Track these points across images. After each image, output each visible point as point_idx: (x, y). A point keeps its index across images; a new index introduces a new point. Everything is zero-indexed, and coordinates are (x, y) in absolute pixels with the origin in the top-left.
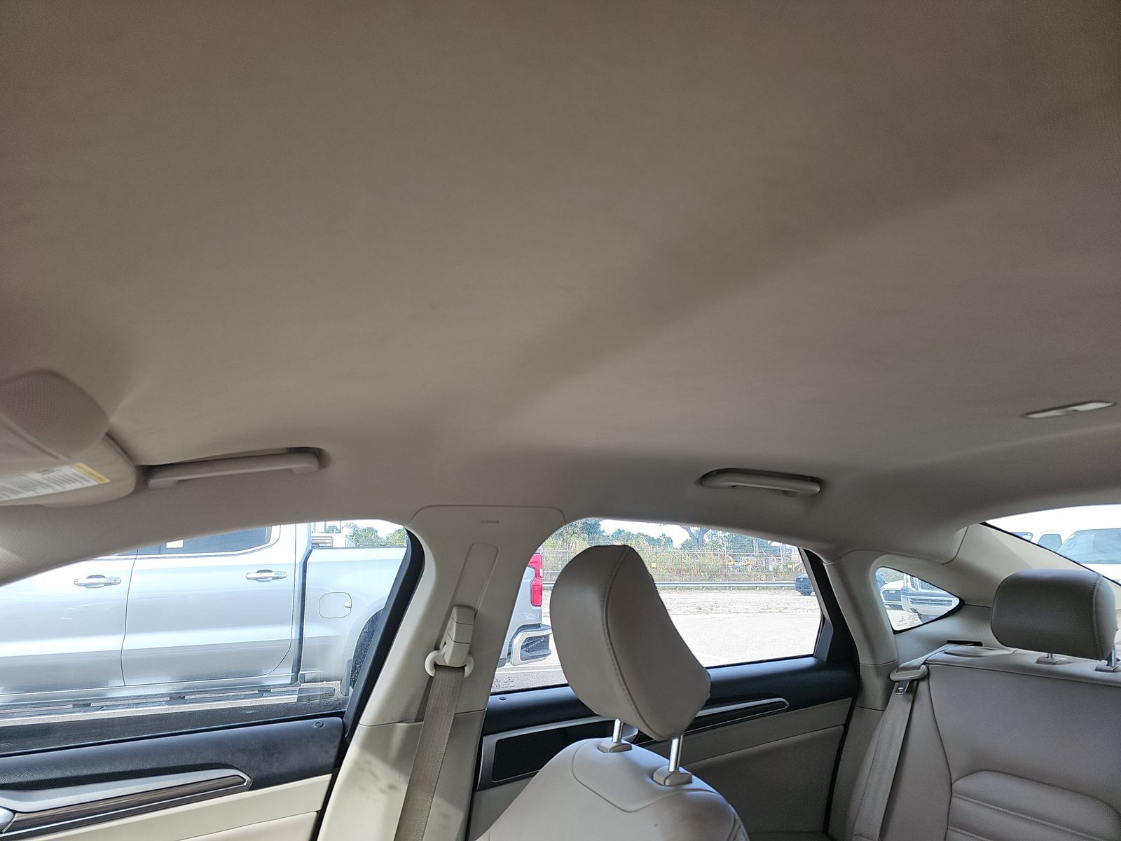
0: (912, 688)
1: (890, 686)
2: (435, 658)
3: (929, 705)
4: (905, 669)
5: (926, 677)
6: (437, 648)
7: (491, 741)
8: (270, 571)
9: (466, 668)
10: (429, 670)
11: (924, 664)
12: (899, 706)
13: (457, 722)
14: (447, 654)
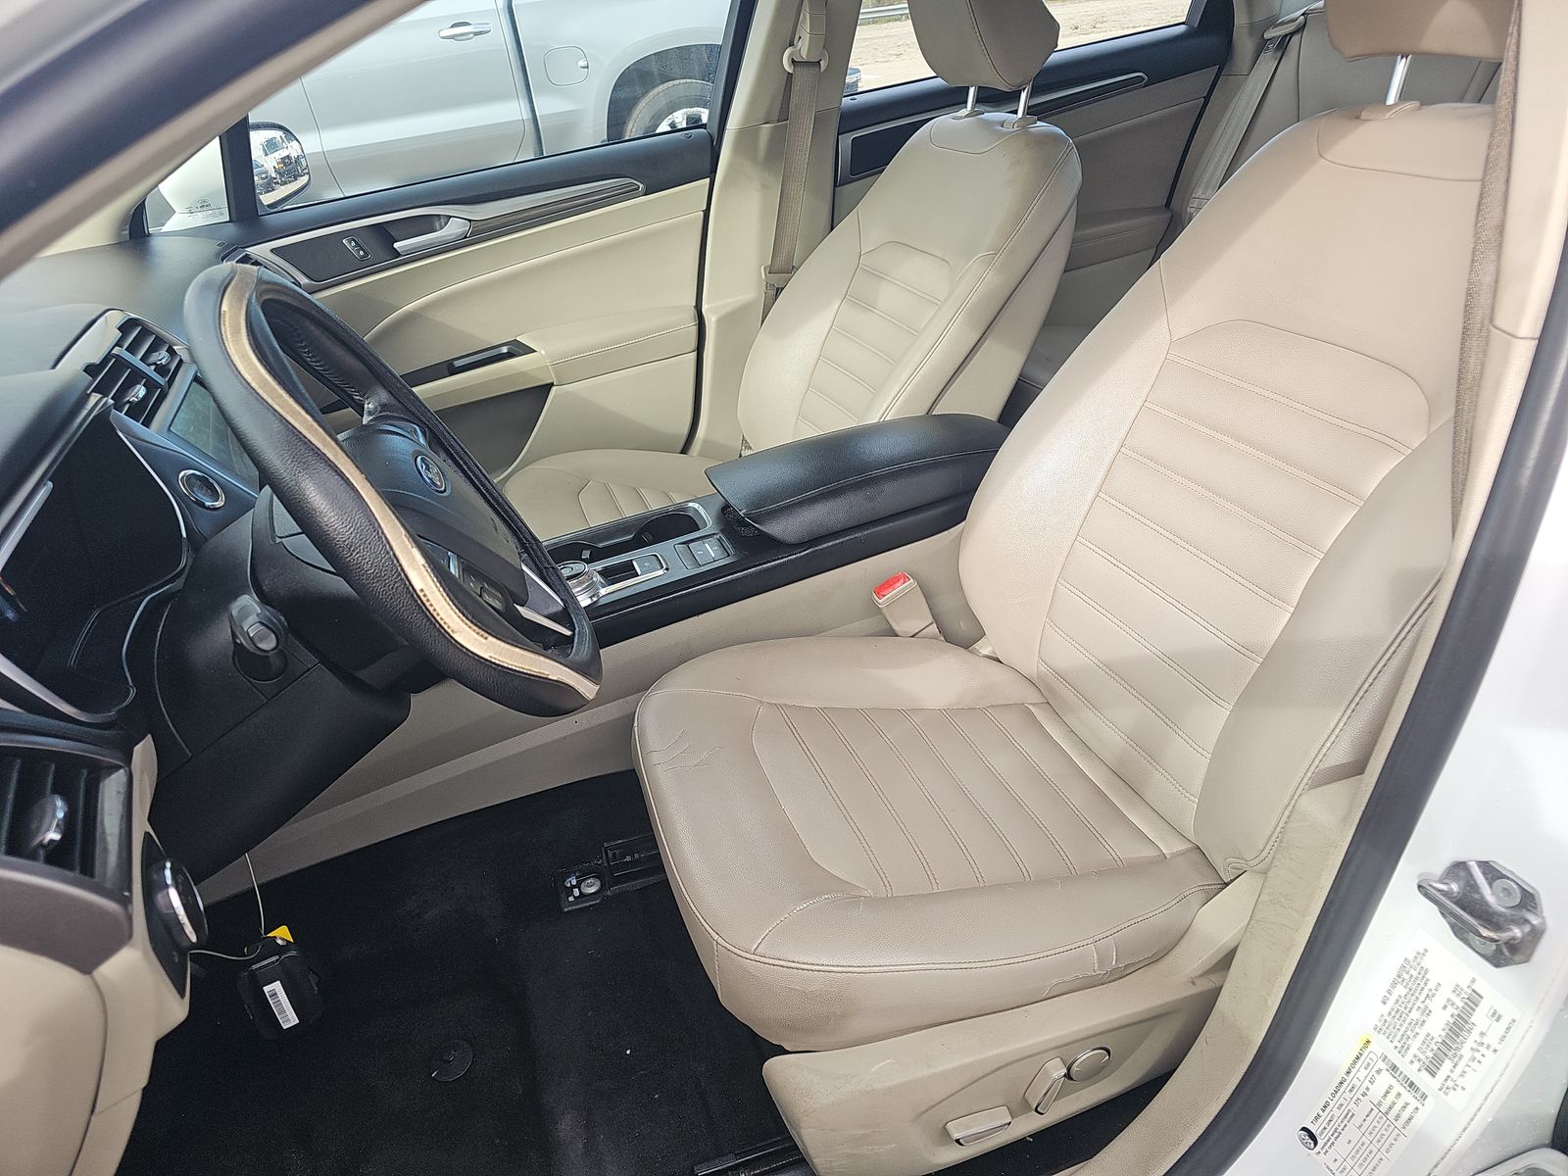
0: (1283, 44)
1: (1262, 46)
2: (791, 54)
3: (1295, 63)
4: (1282, 24)
5: (1300, 29)
6: (791, 44)
7: (846, 141)
8: (469, 24)
9: (822, 63)
10: (788, 68)
11: (1303, 14)
12: (1267, 64)
13: (818, 121)
14: (803, 48)
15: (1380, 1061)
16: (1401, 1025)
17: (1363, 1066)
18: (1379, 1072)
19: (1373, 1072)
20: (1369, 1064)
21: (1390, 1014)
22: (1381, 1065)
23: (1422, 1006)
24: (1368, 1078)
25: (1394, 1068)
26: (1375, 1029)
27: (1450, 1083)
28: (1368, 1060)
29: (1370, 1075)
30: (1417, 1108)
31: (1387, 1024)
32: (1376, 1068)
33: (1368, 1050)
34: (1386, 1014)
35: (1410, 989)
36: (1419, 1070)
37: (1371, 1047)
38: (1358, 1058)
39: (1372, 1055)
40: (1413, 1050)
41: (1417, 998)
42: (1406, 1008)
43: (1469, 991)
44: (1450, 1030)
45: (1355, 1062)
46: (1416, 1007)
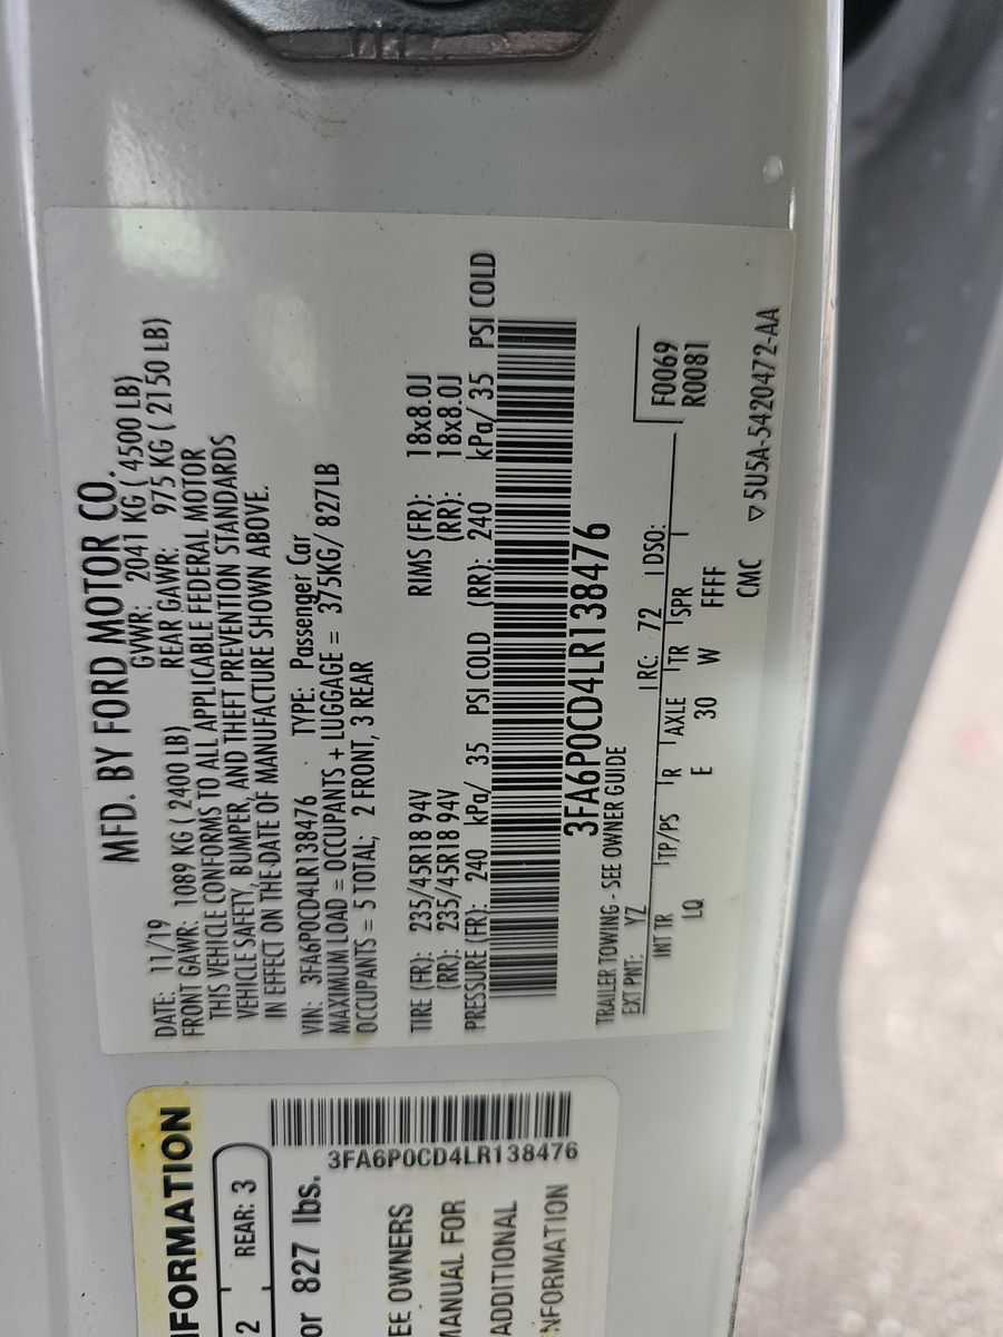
15: (283, 1155)
16: (269, 886)
17: (228, 1247)
18: (308, 1207)
19: (287, 1233)
20: (244, 1219)
21: (181, 881)
22: (300, 1165)
23: (309, 681)
24: (284, 1278)
25: (362, 1122)
26: (164, 1029)
27: (632, 942)
28: (229, 1204)
29: (284, 1260)
30: (557, 1195)
31: (202, 952)
32: (287, 1201)
33: (199, 1159)
34: (160, 902)
35: (201, 647)
36: (473, 1019)
37: (203, 1138)
38: (180, 1241)
39: (232, 1166)
40: (396, 949)
41: (263, 662)
42: (237, 777)
43: (487, 361)
44: (504, 677)
45: (180, 1275)
46: (283, 717)
